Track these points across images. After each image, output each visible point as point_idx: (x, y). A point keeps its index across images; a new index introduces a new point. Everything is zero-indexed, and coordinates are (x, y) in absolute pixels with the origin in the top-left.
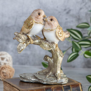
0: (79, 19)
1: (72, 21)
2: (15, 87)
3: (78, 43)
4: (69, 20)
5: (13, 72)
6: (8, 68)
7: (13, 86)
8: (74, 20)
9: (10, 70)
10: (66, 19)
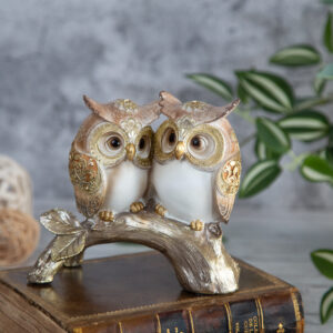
0: (277, 31)
1: (253, 39)
2: (40, 308)
3: (276, 124)
4: (240, 34)
5: (34, 233)
6: (16, 219)
7: (33, 304)
8: (260, 33)
9: (23, 226)
10: (232, 31)
